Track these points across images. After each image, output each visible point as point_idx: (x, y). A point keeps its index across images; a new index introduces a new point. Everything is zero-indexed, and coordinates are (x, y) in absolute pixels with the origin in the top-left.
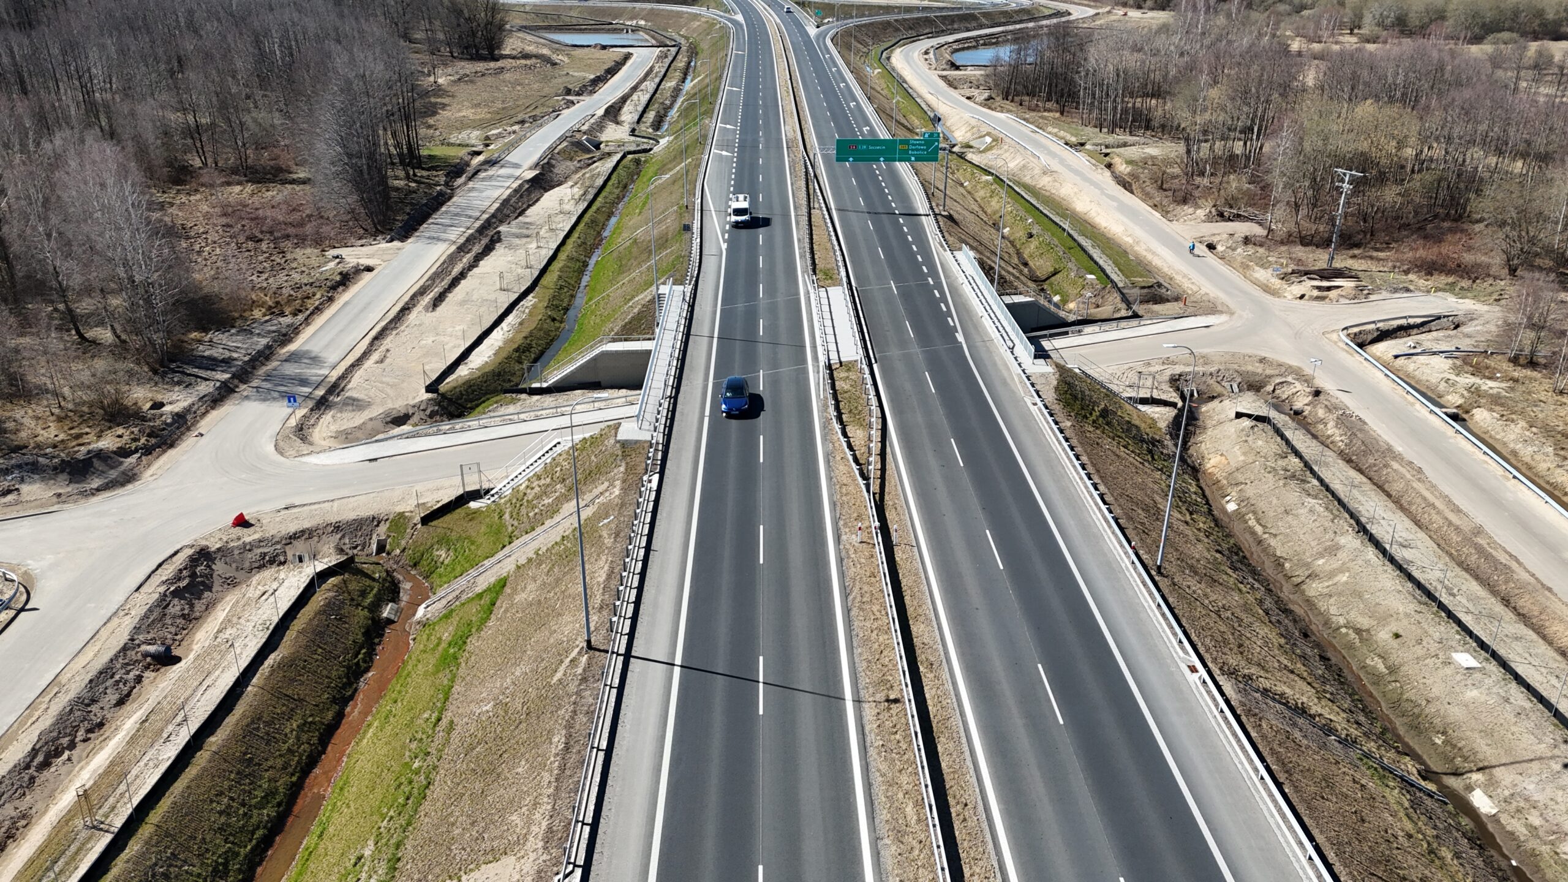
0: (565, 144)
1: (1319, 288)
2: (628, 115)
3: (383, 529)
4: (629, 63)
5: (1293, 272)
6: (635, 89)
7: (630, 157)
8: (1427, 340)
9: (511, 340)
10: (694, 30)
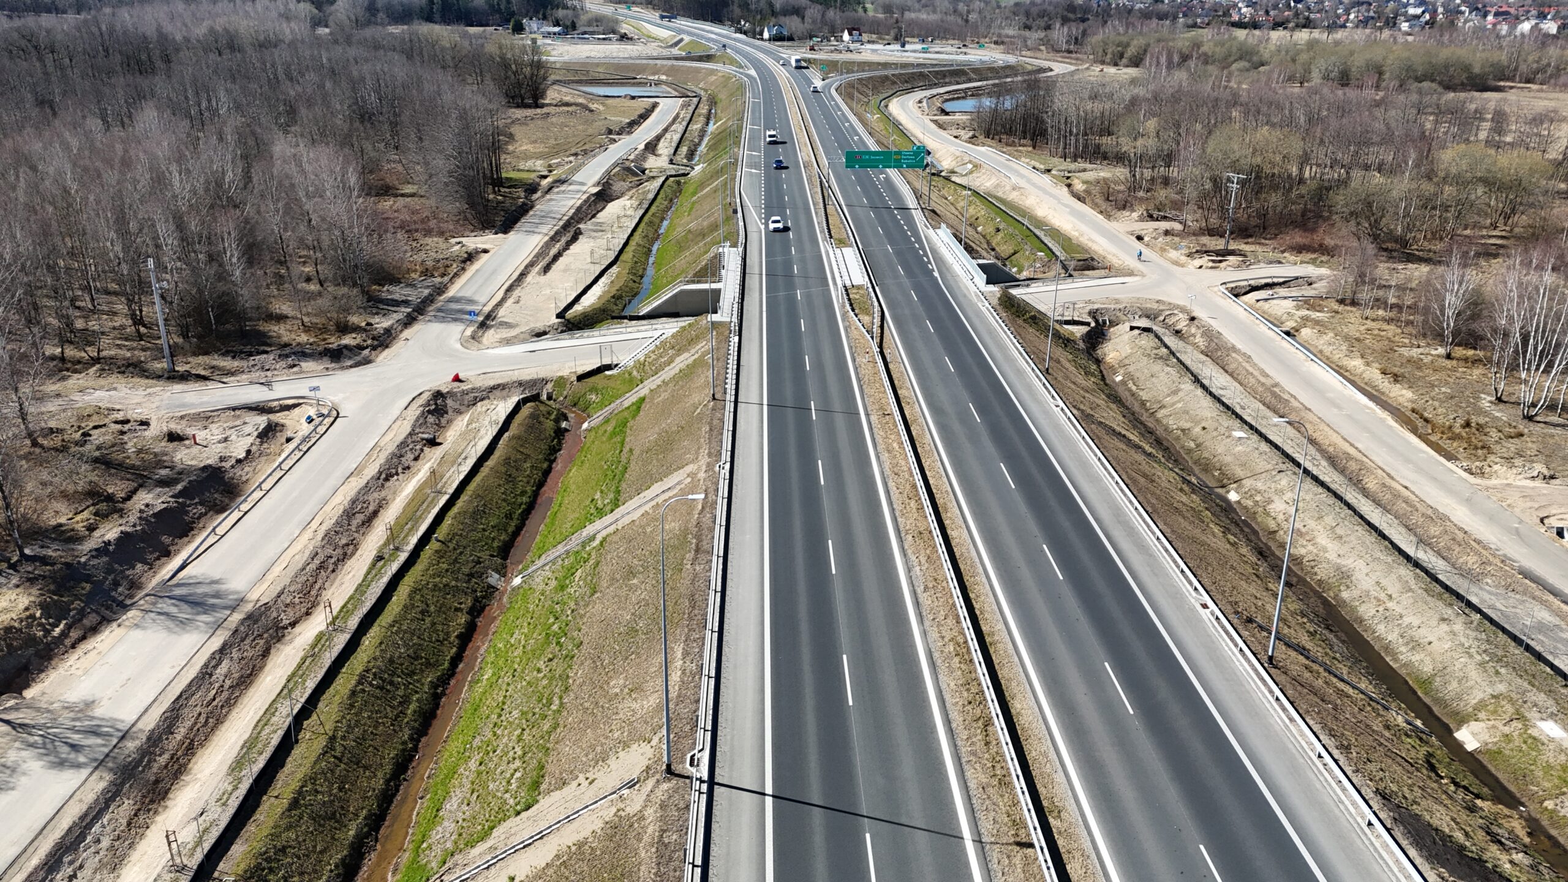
0: (617, 169)
1: (1213, 261)
2: (665, 148)
3: (549, 387)
4: (657, 110)
5: (1197, 252)
6: (666, 130)
7: (672, 179)
8: (1282, 291)
9: (608, 292)
10: (712, 84)
